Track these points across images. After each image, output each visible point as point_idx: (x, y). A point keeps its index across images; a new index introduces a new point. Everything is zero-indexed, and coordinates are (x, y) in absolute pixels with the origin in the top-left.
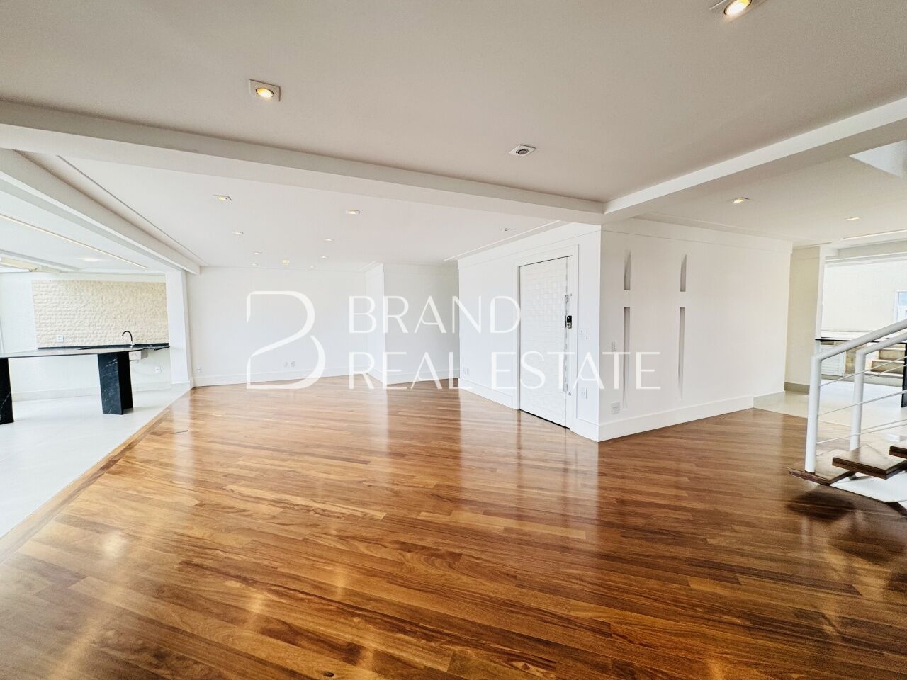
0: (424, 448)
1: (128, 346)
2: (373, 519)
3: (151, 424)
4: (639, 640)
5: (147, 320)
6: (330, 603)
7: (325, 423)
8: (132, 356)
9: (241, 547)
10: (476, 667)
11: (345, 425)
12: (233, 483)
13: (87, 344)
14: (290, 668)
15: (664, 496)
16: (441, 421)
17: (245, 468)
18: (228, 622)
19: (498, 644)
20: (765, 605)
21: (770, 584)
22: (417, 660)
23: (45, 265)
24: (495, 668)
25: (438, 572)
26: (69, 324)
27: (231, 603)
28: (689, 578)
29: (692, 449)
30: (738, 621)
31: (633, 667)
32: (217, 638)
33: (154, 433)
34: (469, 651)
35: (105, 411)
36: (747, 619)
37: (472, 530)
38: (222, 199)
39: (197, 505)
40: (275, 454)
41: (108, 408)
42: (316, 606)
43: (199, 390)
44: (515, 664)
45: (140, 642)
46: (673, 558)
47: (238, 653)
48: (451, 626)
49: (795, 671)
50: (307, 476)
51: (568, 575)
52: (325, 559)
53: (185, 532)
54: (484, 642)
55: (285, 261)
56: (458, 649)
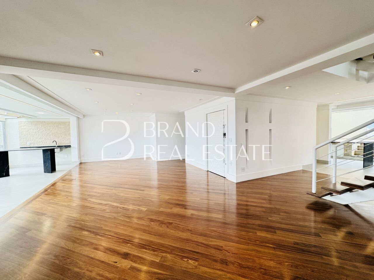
0: (167, 185)
1: (55, 146)
2: (141, 210)
3: (62, 177)
4: (232, 252)
5: (62, 136)
6: (120, 239)
7: (130, 176)
8: (56, 150)
9: (90, 220)
10: (170, 260)
11: (137, 177)
12: (91, 198)
13: (39, 146)
14: (102, 260)
15: (256, 202)
16: (176, 175)
17: (96, 192)
18: (82, 245)
19: (180, 253)
20: (283, 240)
21: (287, 233)
22: (148, 258)
23: (23, 115)
24: (176, 261)
25: (163, 229)
26: (32, 138)
27: (83, 239)
28: (257, 231)
29: (273, 185)
30: (270, 245)
31: (227, 261)
32: (77, 250)
33: (63, 180)
34: (168, 255)
35: (45, 172)
36: (275, 245)
37: (178, 215)
38: (88, 90)
39: (76, 206)
40: (108, 187)
41: (46, 171)
42: (115, 240)
43: (82, 164)
44: (184, 259)
45: (49, 252)
46: (253, 224)
47: (84, 255)
48: (163, 247)
49: (287, 262)
50: (119, 195)
51: (211, 230)
52: (121, 224)
53: (70, 215)
54: (174, 252)
55: (116, 113)
56: (164, 254)
